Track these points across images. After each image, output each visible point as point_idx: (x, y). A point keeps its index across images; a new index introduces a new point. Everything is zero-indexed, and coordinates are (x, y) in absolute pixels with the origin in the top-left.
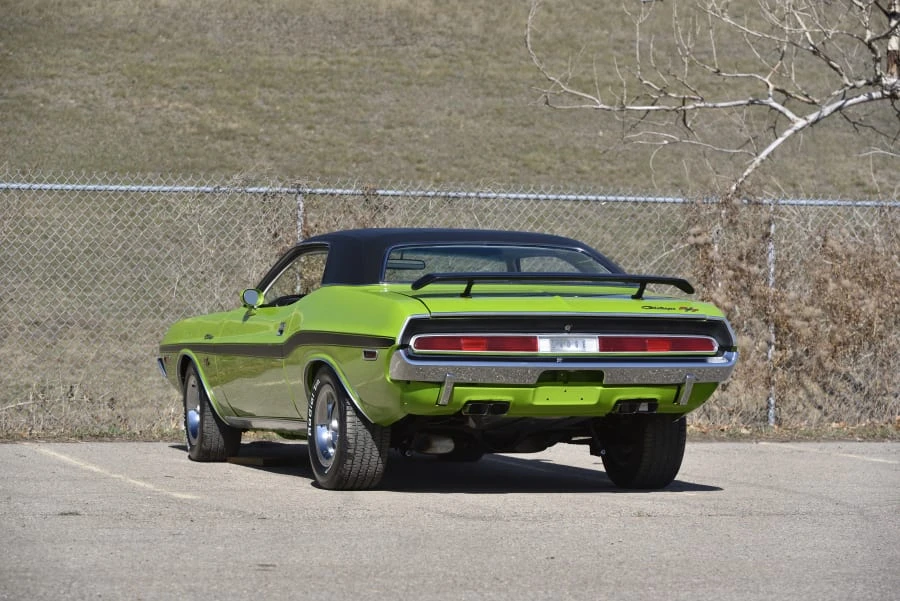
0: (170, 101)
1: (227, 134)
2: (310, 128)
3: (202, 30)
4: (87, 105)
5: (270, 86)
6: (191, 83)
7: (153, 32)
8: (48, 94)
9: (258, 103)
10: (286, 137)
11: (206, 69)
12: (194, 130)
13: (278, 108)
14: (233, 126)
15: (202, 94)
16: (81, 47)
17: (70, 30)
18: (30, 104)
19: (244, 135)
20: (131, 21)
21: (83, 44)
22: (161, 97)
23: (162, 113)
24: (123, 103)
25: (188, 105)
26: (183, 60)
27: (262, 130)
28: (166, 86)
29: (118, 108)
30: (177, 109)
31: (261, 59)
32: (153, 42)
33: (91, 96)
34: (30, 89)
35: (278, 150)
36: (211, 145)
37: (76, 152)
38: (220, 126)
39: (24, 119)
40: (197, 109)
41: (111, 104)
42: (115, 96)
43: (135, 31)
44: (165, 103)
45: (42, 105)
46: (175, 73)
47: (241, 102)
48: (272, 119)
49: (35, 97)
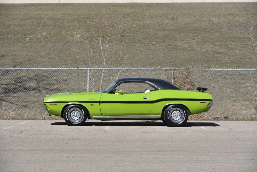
0: (209, 45)
1: (220, 53)
2: (240, 51)
3: (221, 28)
4: (190, 47)
5: (233, 41)
6: (215, 41)
7: (210, 29)
8: (182, 44)
9: (230, 46)
10: (234, 54)
11: (220, 38)
12: (213, 52)
13: (234, 47)
14: (222, 51)
15: (217, 43)
16: (192, 33)
17: (191, 29)
18: (177, 47)
19: (224, 53)
20: (206, 27)
21: (193, 32)
22: (207, 44)
23: (207, 48)
24: (198, 46)
25: (213, 46)
26: (215, 36)
27: (229, 52)
28: (209, 42)
29: (197, 47)
30: (210, 47)
31: (233, 35)
32: (209, 32)
33: (191, 44)
34: (178, 43)
35: (231, 56)
36: (215, 56)
37: (184, 58)
38: (219, 51)
39: (174, 50)
40: (215, 47)
41: (195, 46)
42: (197, 44)
43: (206, 29)
44: (208, 46)
45: (180, 47)
46: (212, 38)
47: (226, 45)
48: (232, 49)
49: (178, 45)
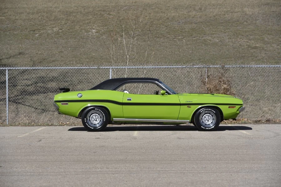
0: (243, 39)
1: (256, 48)
2: (278, 45)
3: (256, 20)
4: (221, 41)
5: (270, 34)
6: (249, 34)
7: (243, 21)
8: (211, 39)
9: (266, 39)
10: (271, 48)
11: (254, 30)
12: (247, 47)
13: (271, 40)
14: (257, 45)
15: (251, 37)
16: (223, 26)
17: (221, 21)
18: (206, 41)
19: (260, 48)
20: (238, 18)
21: (224, 25)
22: (241, 38)
23: (240, 43)
24: (230, 40)
25: (247, 40)
26: (249, 28)
27: (265, 46)
28: (243, 35)
29: (229, 42)
30: (244, 41)
31: (269, 27)
32: (242, 24)
33: (222, 39)
34: (207, 37)
35: (268, 51)
36: (250, 51)
37: (215, 54)
38: (254, 45)
39: (203, 45)
40: (249, 41)
41: (227, 41)
42: (228, 39)
43: (238, 21)
44: (241, 40)
45: (209, 42)
46: (246, 32)
47: (261, 39)
48: (269, 43)
49: (208, 40)
